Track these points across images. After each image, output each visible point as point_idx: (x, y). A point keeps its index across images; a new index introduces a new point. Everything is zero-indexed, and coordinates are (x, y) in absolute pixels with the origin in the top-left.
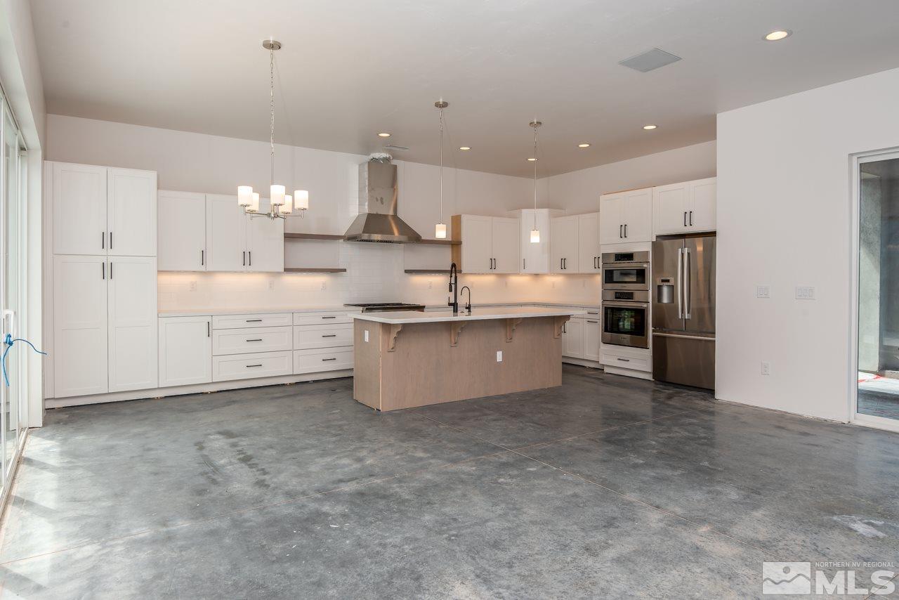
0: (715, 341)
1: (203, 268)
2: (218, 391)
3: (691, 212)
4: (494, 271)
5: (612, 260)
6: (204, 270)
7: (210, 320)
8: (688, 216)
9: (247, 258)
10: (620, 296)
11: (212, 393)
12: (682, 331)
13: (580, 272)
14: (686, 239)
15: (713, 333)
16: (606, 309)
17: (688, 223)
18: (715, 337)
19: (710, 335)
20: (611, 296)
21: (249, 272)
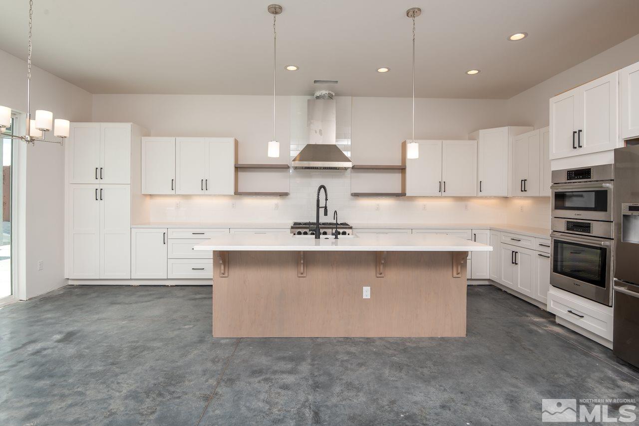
1: (173, 192)
2: (176, 286)
4: (444, 194)
5: (564, 179)
6: (174, 193)
7: (165, 231)
9: (204, 184)
10: (576, 226)
11: (172, 286)
13: (541, 195)
16: (557, 243)
20: (562, 226)
21: (206, 195)
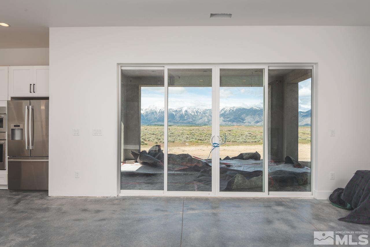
0: (48, 162)
3: (34, 84)
8: (32, 87)
12: (29, 157)
14: (31, 101)
15: (47, 157)
17: (32, 91)
18: (48, 159)
19: (46, 158)
